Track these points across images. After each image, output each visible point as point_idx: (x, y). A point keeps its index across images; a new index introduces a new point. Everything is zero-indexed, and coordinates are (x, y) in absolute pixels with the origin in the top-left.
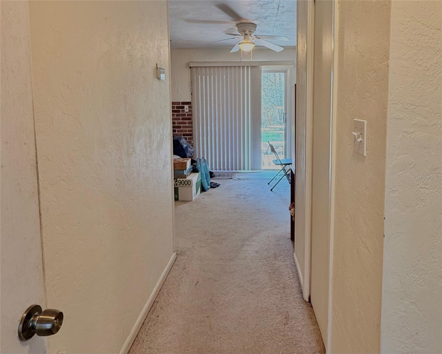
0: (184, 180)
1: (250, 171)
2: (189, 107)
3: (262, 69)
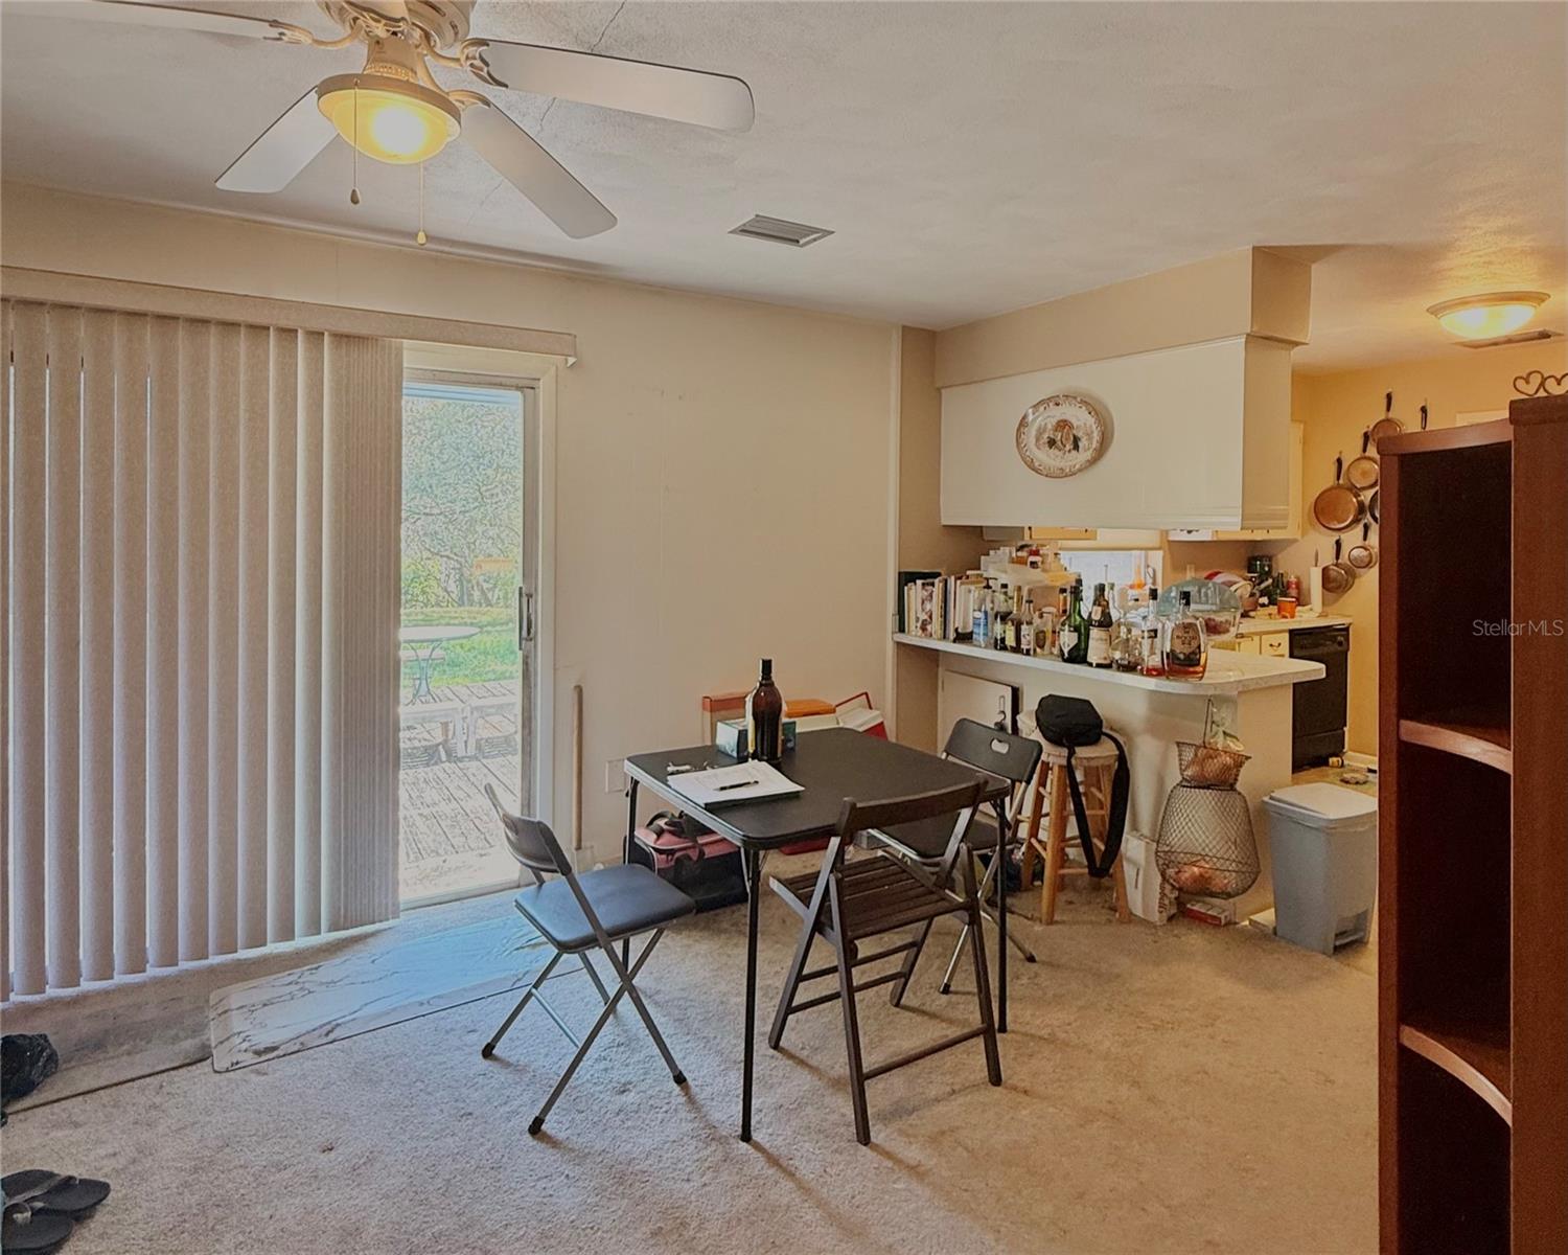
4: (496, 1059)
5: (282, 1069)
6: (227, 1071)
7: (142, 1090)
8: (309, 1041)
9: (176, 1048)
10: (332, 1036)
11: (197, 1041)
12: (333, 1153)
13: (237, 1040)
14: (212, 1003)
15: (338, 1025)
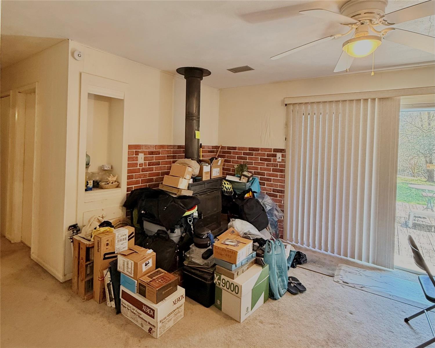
1: (370, 264)
2: (283, 156)
3: (402, 103)
5: (347, 289)
6: (336, 282)
7: (319, 275)
8: (357, 286)
9: (328, 271)
10: (362, 289)
11: (333, 272)
13: (340, 276)
14: (338, 266)
15: (364, 287)
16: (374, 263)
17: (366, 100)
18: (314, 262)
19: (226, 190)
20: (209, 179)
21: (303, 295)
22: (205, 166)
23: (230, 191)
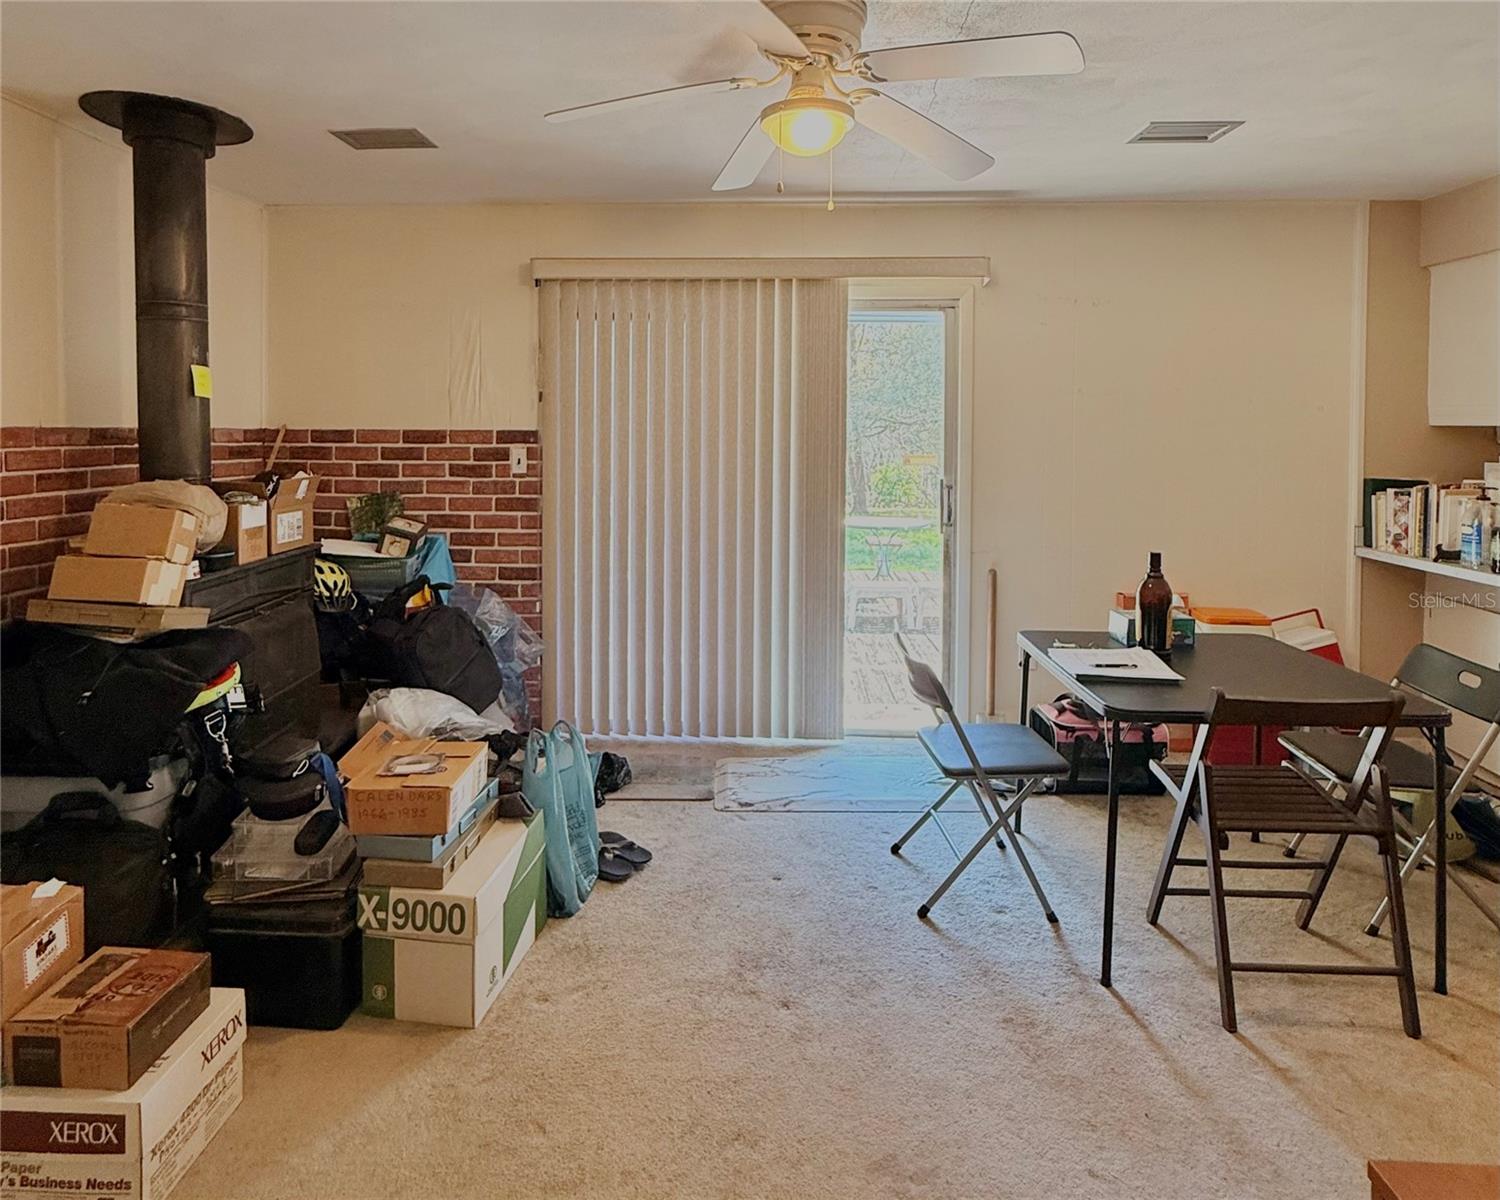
0: (429, 896)
1: (792, 741)
2: (531, 454)
4: (900, 857)
5: (755, 819)
6: (722, 810)
7: (674, 807)
8: (773, 806)
9: (694, 788)
10: (788, 808)
11: (706, 787)
12: (780, 883)
13: (729, 792)
14: (717, 766)
15: (793, 801)
16: (798, 735)
17: (769, 282)
18: (651, 774)
19: (327, 594)
20: (266, 556)
21: (646, 873)
22: (248, 505)
23: (343, 594)
